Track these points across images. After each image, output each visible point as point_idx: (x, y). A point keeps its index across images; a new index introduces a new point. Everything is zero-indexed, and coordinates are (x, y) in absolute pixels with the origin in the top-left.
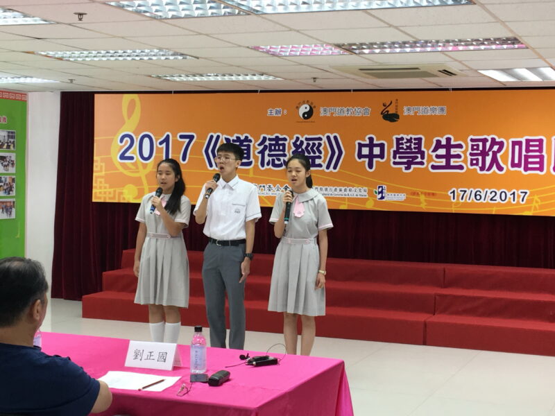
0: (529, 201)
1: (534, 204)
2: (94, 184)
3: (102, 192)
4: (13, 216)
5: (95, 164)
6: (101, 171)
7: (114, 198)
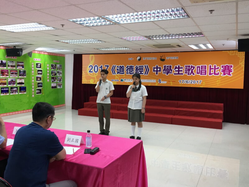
0: (202, 83)
1: (203, 84)
2: (82, 79)
3: (84, 81)
4: (62, 87)
5: (83, 74)
6: (84, 75)
7: (88, 83)
